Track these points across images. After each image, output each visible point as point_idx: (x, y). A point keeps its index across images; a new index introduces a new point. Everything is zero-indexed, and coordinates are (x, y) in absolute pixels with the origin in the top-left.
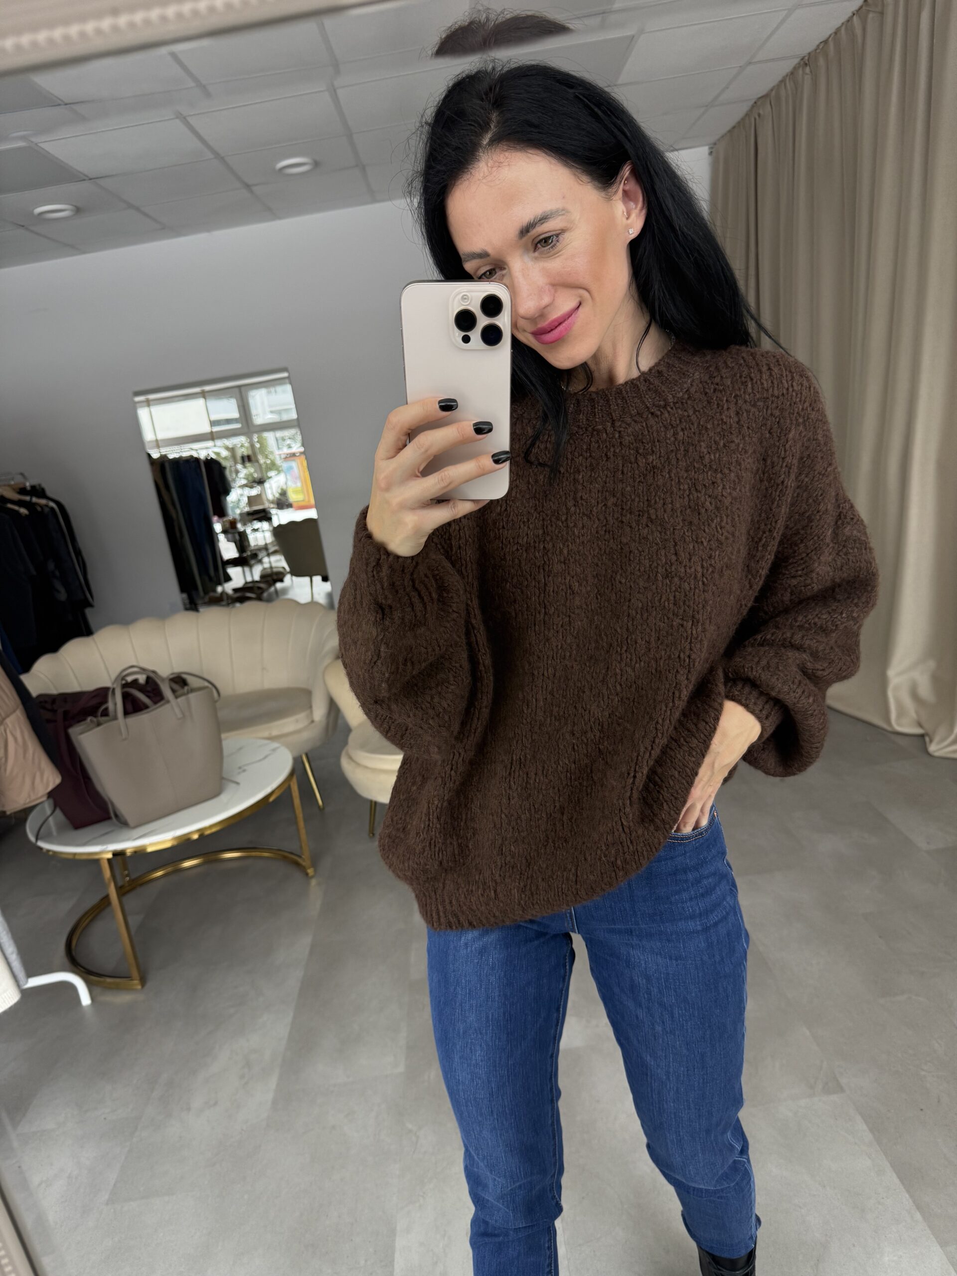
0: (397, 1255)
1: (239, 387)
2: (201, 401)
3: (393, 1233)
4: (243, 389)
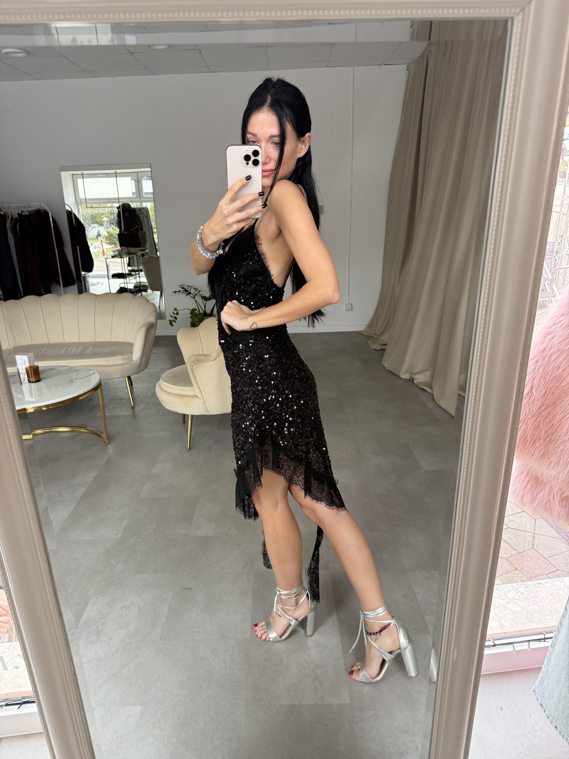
0: (85, 613)
1: (137, 172)
3: (87, 604)
4: (139, 174)
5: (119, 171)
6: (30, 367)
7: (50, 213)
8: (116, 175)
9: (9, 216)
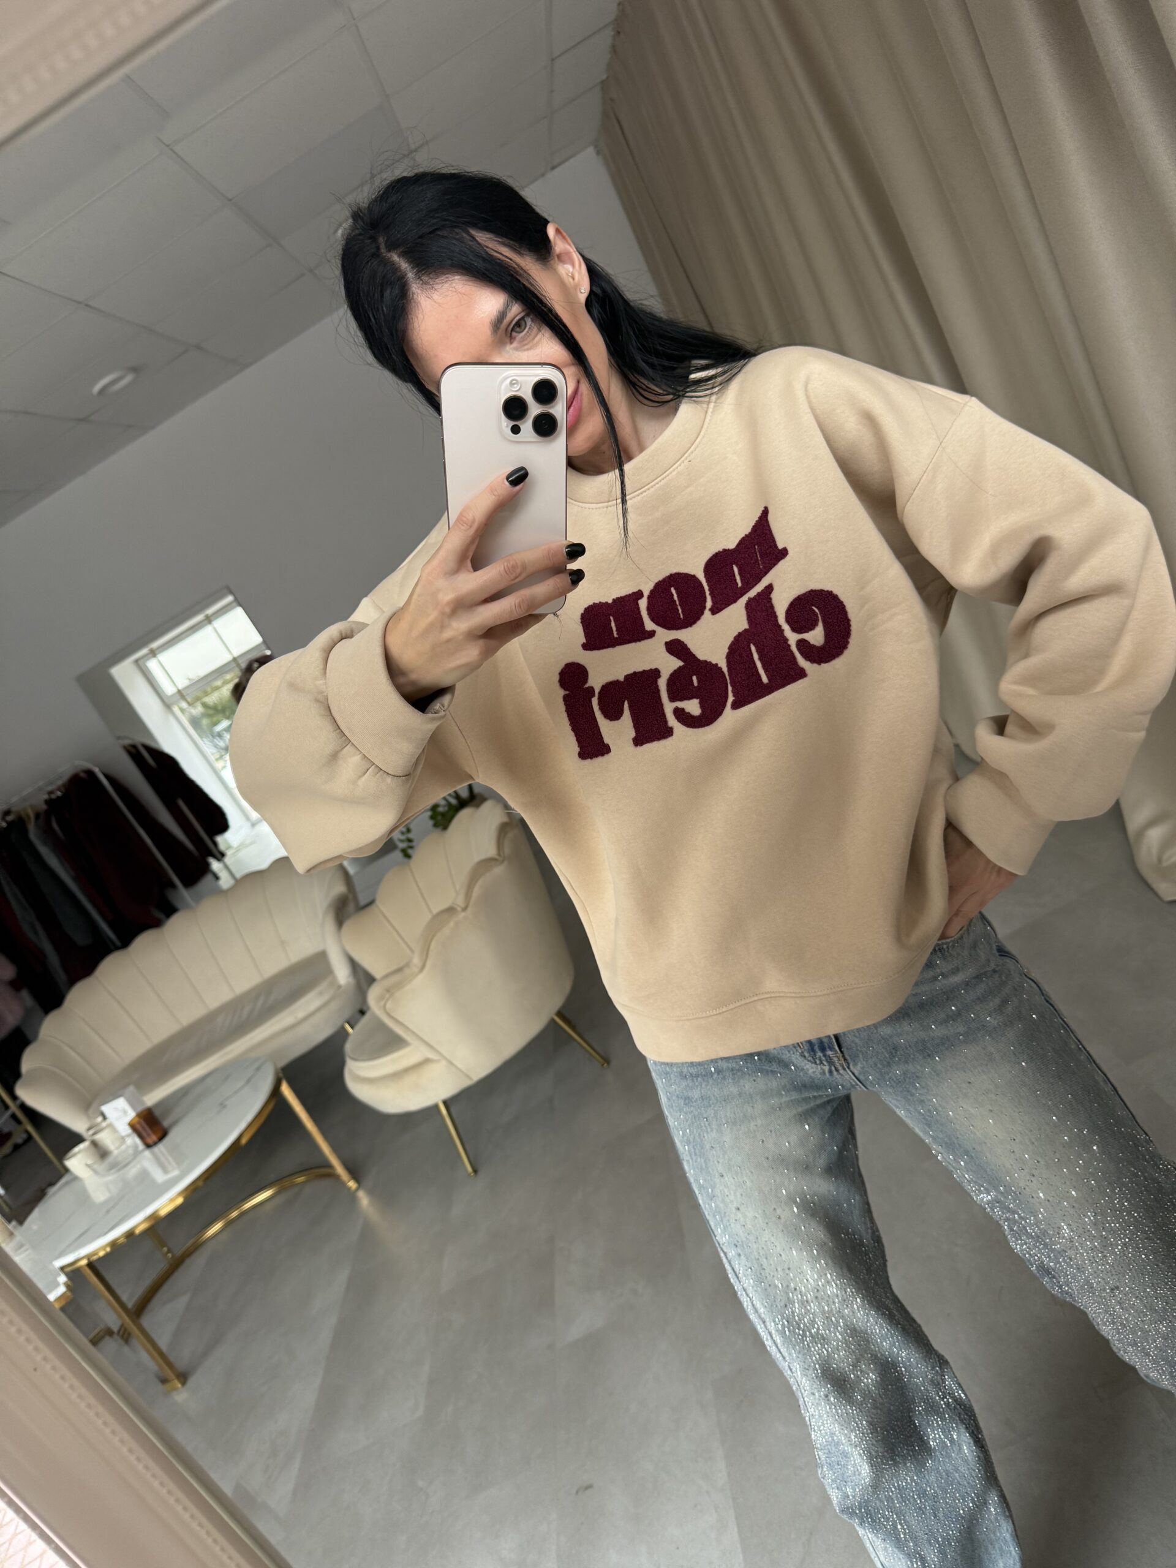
5: (210, 611)
6: (139, 1115)
7: (96, 770)
8: (209, 620)
9: (28, 817)
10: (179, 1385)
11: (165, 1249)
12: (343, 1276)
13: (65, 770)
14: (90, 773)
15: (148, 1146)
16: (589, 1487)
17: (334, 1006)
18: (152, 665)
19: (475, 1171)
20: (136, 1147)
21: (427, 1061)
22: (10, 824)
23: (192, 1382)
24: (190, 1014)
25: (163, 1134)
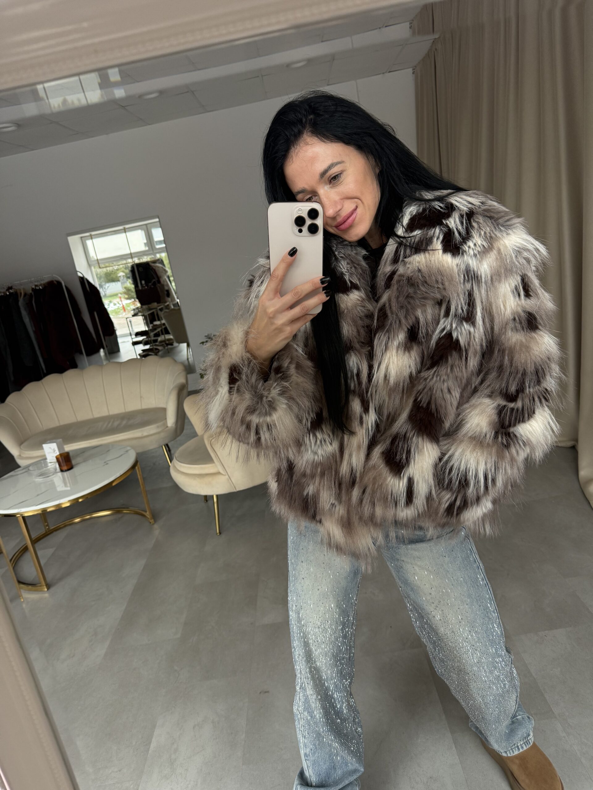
1: (146, 225)
2: (124, 234)
4: (148, 226)
5: (127, 226)
6: (61, 454)
7: (63, 283)
8: (125, 231)
9: (21, 294)
10: (46, 590)
11: (46, 524)
12: (142, 562)
13: (46, 278)
14: (59, 283)
15: (62, 471)
16: (268, 692)
17: (162, 435)
18: (89, 243)
19: (220, 533)
20: (56, 469)
21: (219, 473)
22: (10, 293)
23: (52, 589)
24: (84, 415)
25: (71, 468)
